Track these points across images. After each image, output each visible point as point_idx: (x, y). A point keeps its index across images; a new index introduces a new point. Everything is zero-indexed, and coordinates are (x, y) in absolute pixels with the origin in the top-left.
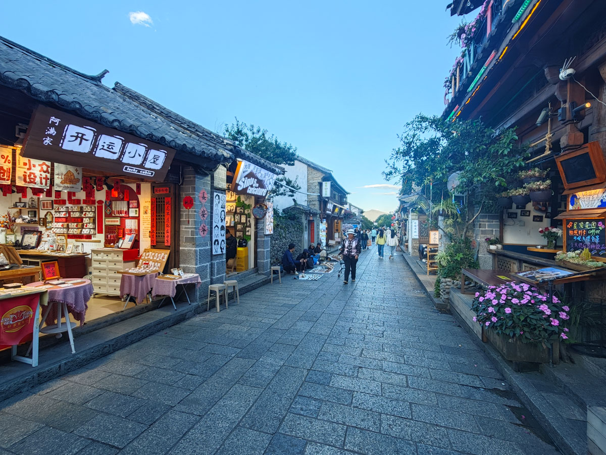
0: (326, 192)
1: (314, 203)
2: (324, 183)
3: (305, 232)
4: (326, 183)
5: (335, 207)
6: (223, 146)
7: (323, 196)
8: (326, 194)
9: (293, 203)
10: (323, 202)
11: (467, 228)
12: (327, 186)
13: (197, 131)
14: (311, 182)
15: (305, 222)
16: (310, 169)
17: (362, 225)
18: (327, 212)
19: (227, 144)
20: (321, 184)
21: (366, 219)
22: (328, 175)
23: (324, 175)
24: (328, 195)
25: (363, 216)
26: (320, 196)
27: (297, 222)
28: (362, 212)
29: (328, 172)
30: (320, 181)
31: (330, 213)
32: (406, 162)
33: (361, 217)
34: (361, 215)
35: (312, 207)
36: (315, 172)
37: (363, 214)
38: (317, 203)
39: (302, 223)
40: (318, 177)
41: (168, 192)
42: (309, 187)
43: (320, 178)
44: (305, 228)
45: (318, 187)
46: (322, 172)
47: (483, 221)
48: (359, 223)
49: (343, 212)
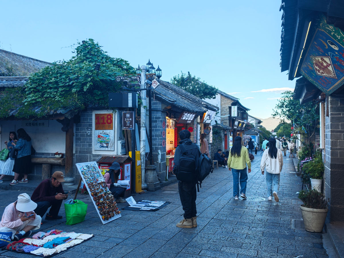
0: (234, 113)
1: (225, 121)
2: (233, 107)
3: (223, 142)
4: (234, 107)
5: (239, 122)
6: (202, 105)
7: (232, 116)
8: (234, 115)
9: (215, 123)
10: (232, 120)
11: (310, 139)
12: (235, 109)
13: (189, 98)
14: (223, 106)
15: (222, 135)
16: (222, 97)
17: (260, 136)
18: (235, 127)
19: (203, 104)
20: (230, 108)
21: (264, 129)
22: (236, 101)
23: (233, 101)
24: (236, 115)
25: (261, 127)
26: (230, 117)
27: (219, 135)
28: (260, 122)
29: (236, 99)
30: (230, 106)
31: (236, 128)
32: (282, 110)
33: (258, 128)
34: (259, 125)
35: (224, 124)
36: (226, 99)
37: (261, 124)
38: (228, 121)
39: (221, 136)
40: (229, 103)
41: (183, 126)
42: (222, 110)
43: (230, 104)
44: (223, 139)
45: (228, 110)
46: (232, 99)
47: (317, 136)
48: (257, 134)
49: (244, 125)
